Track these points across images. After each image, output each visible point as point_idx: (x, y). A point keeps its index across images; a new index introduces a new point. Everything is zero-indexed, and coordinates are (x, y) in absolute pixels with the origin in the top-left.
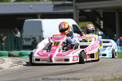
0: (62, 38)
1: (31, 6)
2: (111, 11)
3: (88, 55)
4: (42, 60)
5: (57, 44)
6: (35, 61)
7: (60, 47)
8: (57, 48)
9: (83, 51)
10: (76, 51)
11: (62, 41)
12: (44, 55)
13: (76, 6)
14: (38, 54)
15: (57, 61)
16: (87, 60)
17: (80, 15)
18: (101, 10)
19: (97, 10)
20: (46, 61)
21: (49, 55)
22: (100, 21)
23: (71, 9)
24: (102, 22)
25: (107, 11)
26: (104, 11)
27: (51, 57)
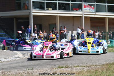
0: (50, 44)
3: (66, 53)
4: (38, 57)
5: (46, 47)
6: (33, 58)
7: (48, 49)
9: (62, 51)
10: (58, 51)
11: (49, 46)
12: (39, 54)
14: (35, 53)
16: (65, 57)
20: (40, 57)
21: (42, 54)
27: (43, 55)
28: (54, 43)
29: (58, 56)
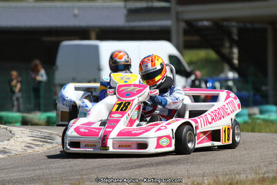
0: (139, 92)
1: (76, 12)
2: (257, 26)
4: (86, 146)
5: (123, 107)
6: (68, 147)
7: (133, 112)
8: (121, 117)
10: (168, 124)
11: (136, 100)
12: (92, 133)
13: (177, 13)
14: (77, 130)
15: (120, 147)
17: (186, 33)
18: (234, 24)
19: (225, 23)
20: (93, 146)
21: (101, 133)
22: (231, 47)
23: (166, 19)
24: (235, 51)
25: (249, 25)
26: (241, 25)
27: (105, 138)
28: (158, 91)
29: (164, 142)
